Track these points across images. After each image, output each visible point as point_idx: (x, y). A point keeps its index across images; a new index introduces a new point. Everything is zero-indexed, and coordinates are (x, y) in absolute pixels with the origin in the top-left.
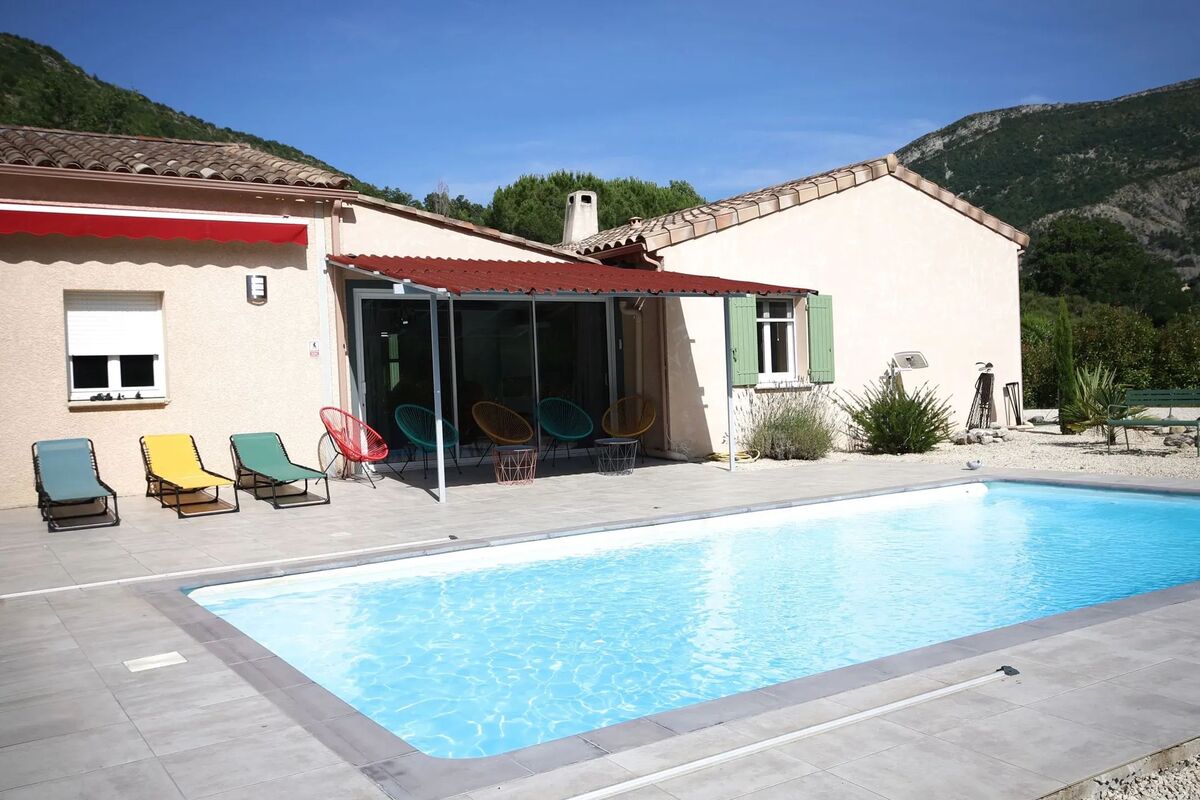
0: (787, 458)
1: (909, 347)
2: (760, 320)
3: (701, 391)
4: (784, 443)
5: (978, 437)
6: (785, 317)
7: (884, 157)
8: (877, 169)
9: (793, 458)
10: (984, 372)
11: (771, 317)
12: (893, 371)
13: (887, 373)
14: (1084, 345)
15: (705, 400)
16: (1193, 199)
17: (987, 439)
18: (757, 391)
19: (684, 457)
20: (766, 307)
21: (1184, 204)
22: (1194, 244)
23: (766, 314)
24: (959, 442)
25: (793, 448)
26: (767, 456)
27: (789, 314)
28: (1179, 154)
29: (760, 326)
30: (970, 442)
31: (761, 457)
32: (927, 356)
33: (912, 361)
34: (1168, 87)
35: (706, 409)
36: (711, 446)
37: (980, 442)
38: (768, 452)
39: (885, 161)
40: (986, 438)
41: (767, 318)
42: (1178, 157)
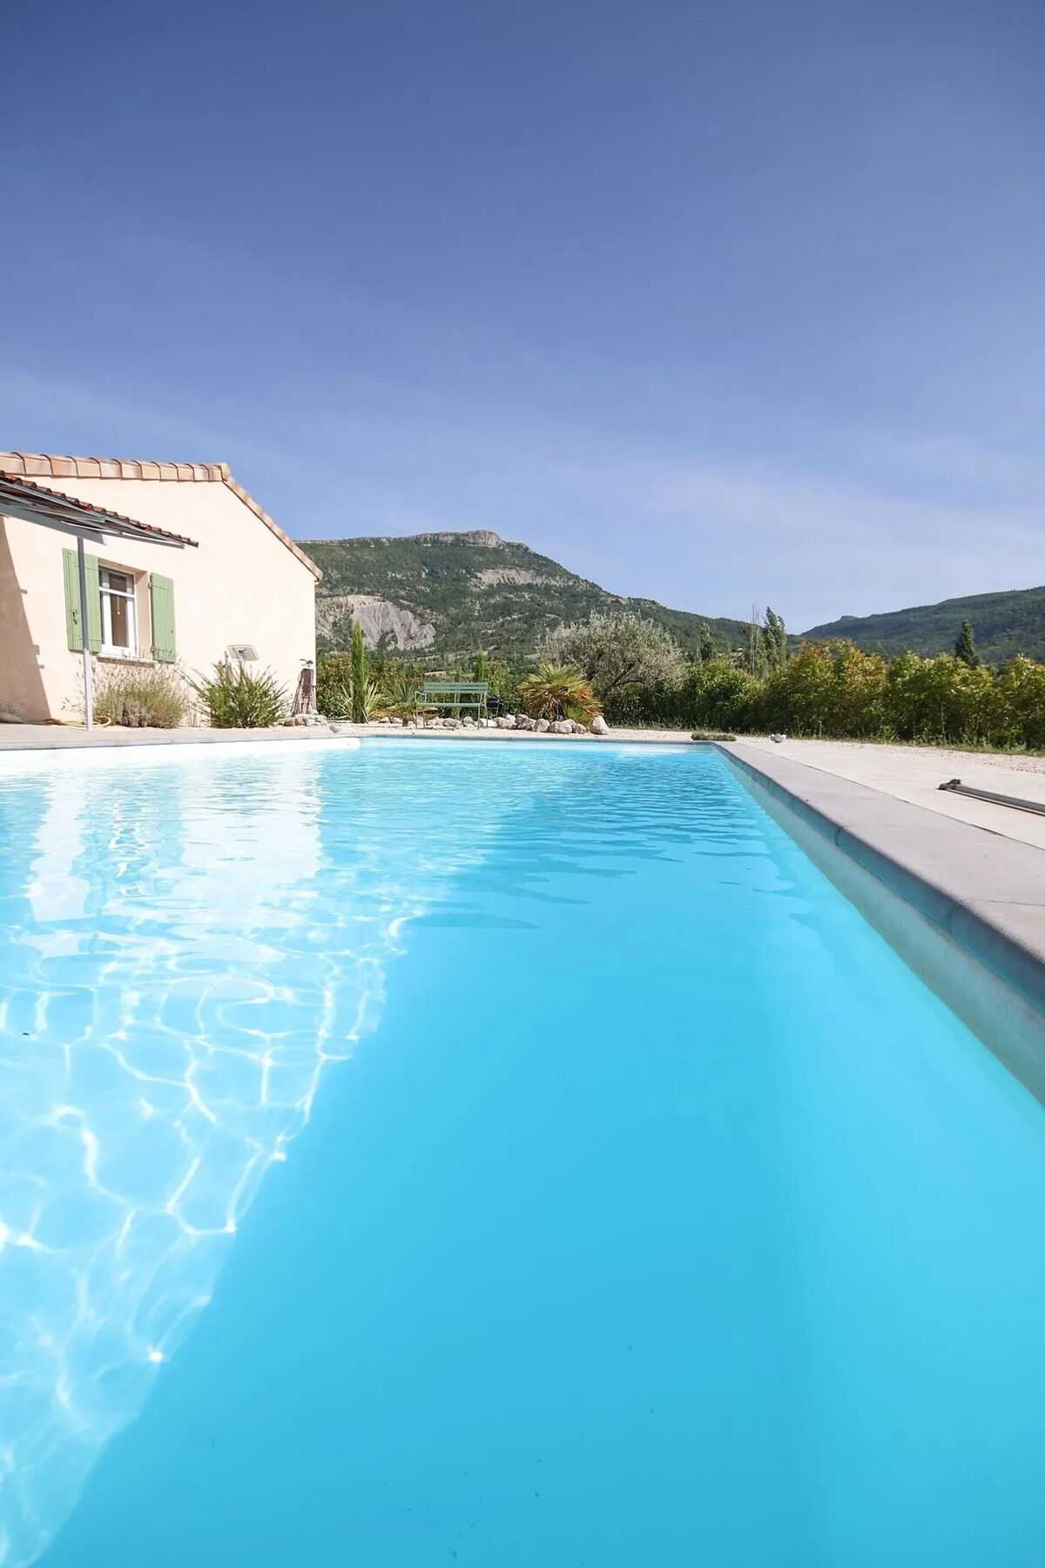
0: (141, 725)
1: (241, 641)
2: (101, 589)
3: (36, 650)
4: (137, 710)
5: (304, 720)
6: (125, 591)
7: (219, 465)
8: (213, 473)
9: (148, 726)
10: (306, 667)
11: (111, 588)
12: (227, 661)
13: (220, 663)
14: (328, 678)
15: (40, 660)
16: (336, 617)
17: (311, 722)
18: (101, 660)
19: (16, 718)
20: (106, 577)
21: (331, 619)
22: (336, 645)
23: (106, 584)
24: (287, 724)
25: (149, 716)
26: (118, 723)
27: (129, 590)
28: (329, 586)
29: (101, 594)
30: (297, 724)
31: (112, 724)
32: (258, 650)
33: (242, 653)
34: (322, 541)
35: (41, 671)
36: (48, 711)
37: (305, 725)
38: (120, 719)
39: (220, 467)
40: (310, 720)
41: (106, 588)
42: (327, 588)
